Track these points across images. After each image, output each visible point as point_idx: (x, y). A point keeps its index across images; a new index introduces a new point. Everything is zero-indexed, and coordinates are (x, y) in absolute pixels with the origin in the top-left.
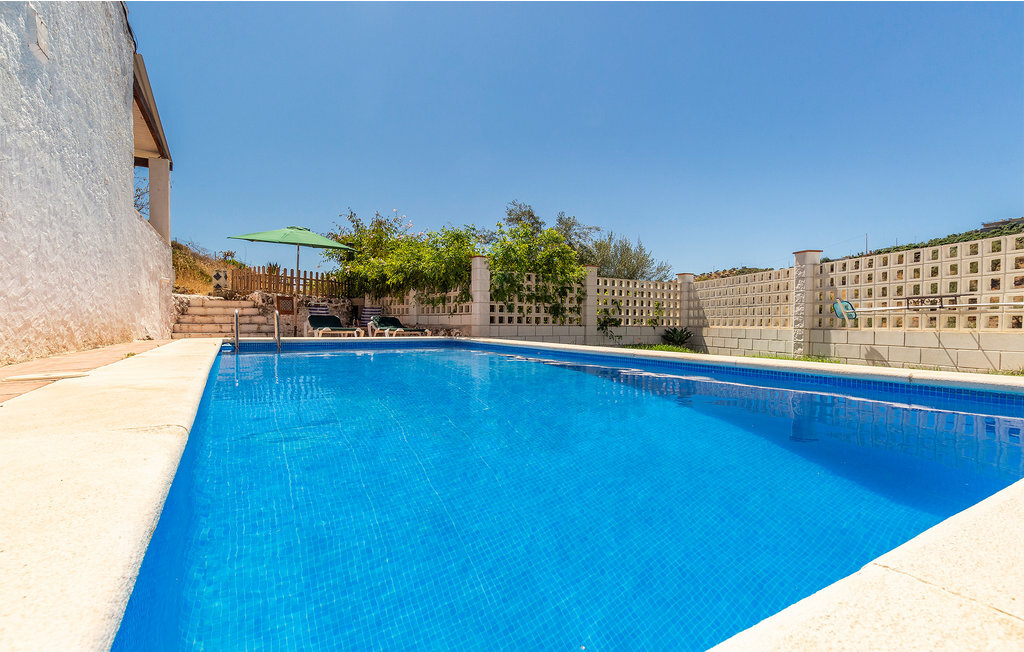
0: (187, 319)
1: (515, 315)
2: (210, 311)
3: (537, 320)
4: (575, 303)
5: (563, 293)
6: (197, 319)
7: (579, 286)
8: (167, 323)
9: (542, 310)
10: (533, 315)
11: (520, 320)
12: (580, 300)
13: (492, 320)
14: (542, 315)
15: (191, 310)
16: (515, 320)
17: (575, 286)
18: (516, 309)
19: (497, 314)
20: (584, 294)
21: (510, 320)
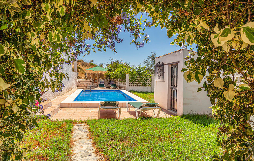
0: (79, 84)
1: (135, 85)
2: (83, 82)
3: (140, 86)
4: (149, 82)
5: (146, 80)
6: (81, 84)
7: (150, 78)
8: (77, 85)
9: (141, 84)
10: (139, 85)
11: (136, 86)
12: (150, 82)
13: (130, 86)
14: (141, 85)
15: (80, 82)
16: (135, 86)
17: (149, 78)
18: (135, 84)
19: (131, 85)
20: (151, 80)
21: (134, 86)
